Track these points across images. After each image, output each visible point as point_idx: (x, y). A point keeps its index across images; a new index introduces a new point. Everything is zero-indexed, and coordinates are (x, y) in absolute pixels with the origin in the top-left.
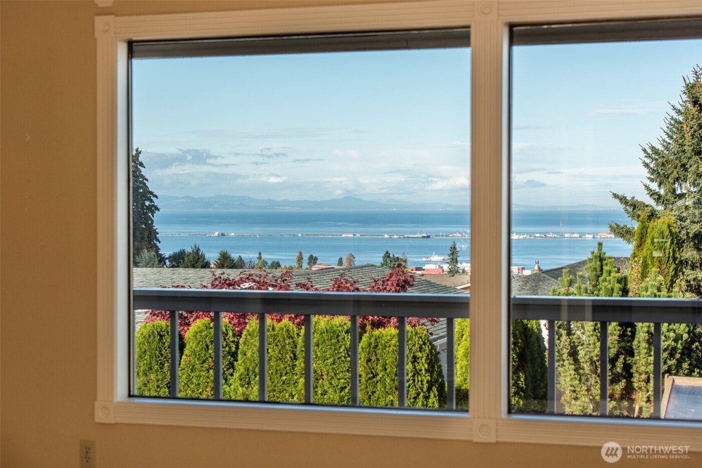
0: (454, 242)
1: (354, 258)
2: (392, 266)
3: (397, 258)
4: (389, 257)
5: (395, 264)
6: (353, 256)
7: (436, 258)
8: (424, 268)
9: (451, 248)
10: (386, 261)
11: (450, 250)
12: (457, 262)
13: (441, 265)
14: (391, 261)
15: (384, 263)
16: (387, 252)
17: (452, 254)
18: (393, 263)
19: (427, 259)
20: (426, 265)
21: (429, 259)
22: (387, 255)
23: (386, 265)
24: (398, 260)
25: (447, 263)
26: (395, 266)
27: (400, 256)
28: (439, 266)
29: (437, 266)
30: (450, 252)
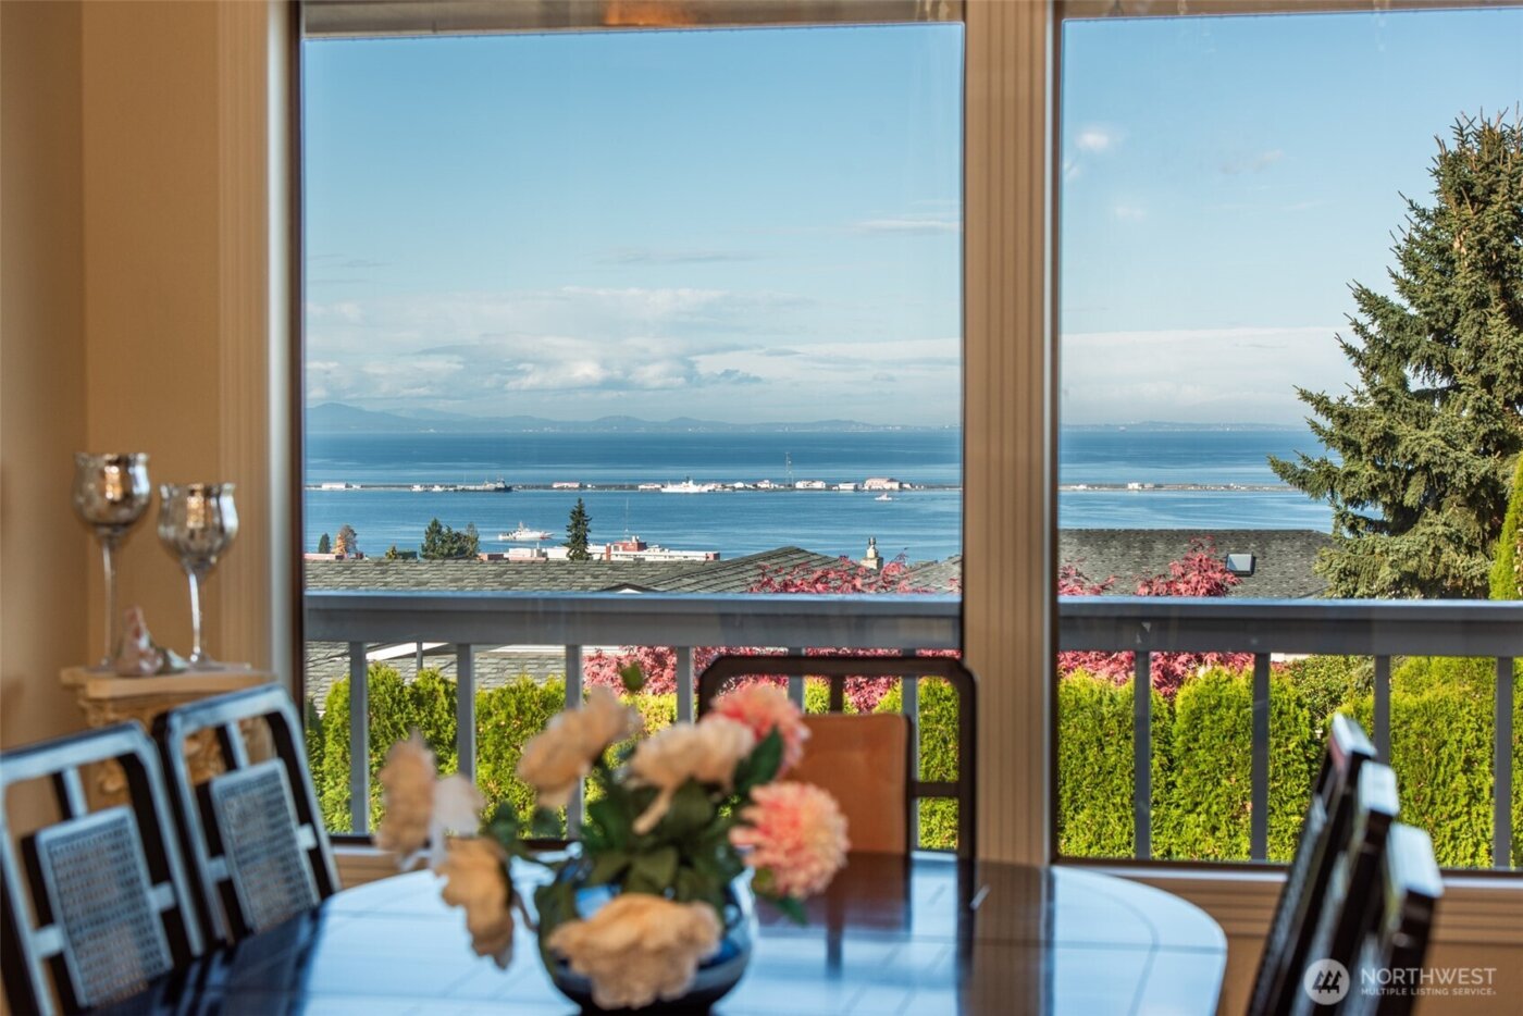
0: (580, 500)
1: (355, 535)
2: (446, 551)
3: (458, 535)
4: (439, 532)
5: (452, 548)
6: (352, 531)
7: (525, 534)
8: (506, 556)
9: (574, 513)
10: (433, 541)
11: (572, 518)
12: (586, 543)
13: (544, 550)
14: (444, 542)
15: (429, 547)
16: (435, 523)
17: (576, 526)
18: (447, 546)
19: (507, 537)
20: (511, 550)
21: (510, 537)
22: (435, 529)
23: (433, 551)
24: (459, 538)
25: (565, 545)
26: (454, 551)
27: (463, 531)
28: (539, 551)
29: (535, 551)
30: (571, 523)
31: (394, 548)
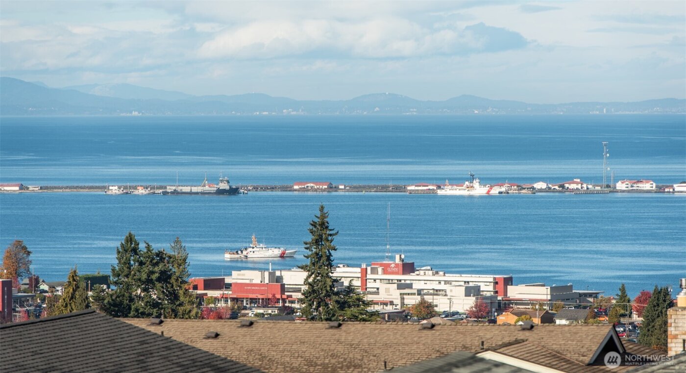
0: (322, 208)
2: (144, 276)
3: (160, 254)
4: (135, 251)
5: (153, 273)
7: (260, 253)
8: (228, 280)
9: (314, 224)
10: (127, 263)
11: (312, 232)
12: (330, 265)
13: (278, 273)
14: (141, 264)
15: (121, 270)
16: (130, 239)
17: (317, 242)
18: (145, 269)
19: (236, 256)
20: (234, 273)
21: (241, 255)
22: (130, 247)
23: (127, 276)
24: (162, 259)
25: (302, 268)
26: (154, 277)
28: (272, 275)
29: (266, 274)
30: (310, 238)
31: (75, 272)
